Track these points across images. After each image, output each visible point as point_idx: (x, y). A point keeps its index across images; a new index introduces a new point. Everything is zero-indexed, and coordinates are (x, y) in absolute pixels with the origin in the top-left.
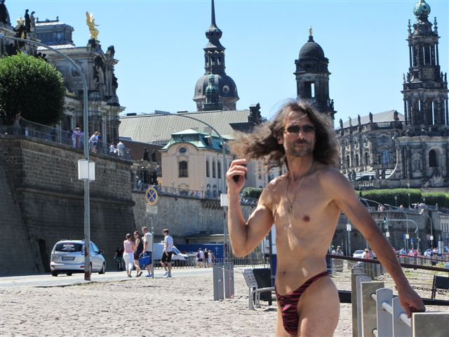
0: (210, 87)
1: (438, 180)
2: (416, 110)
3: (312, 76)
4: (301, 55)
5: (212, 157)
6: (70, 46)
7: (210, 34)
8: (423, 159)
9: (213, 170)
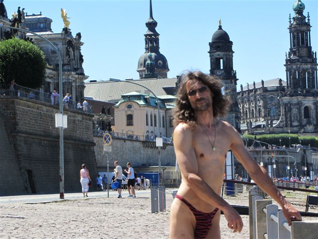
0: (149, 62)
1: (310, 128)
3: (221, 54)
4: (214, 39)
5: (150, 110)
6: (50, 33)
7: (148, 25)
8: (300, 113)
9: (151, 121)
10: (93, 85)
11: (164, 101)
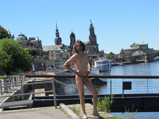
0: (57, 40)
1: (96, 53)
2: (91, 41)
3: (73, 38)
4: (71, 35)
5: (57, 53)
6: (35, 41)
7: (56, 30)
8: (93, 49)
9: (57, 55)
10: (44, 47)
11: (59, 51)
